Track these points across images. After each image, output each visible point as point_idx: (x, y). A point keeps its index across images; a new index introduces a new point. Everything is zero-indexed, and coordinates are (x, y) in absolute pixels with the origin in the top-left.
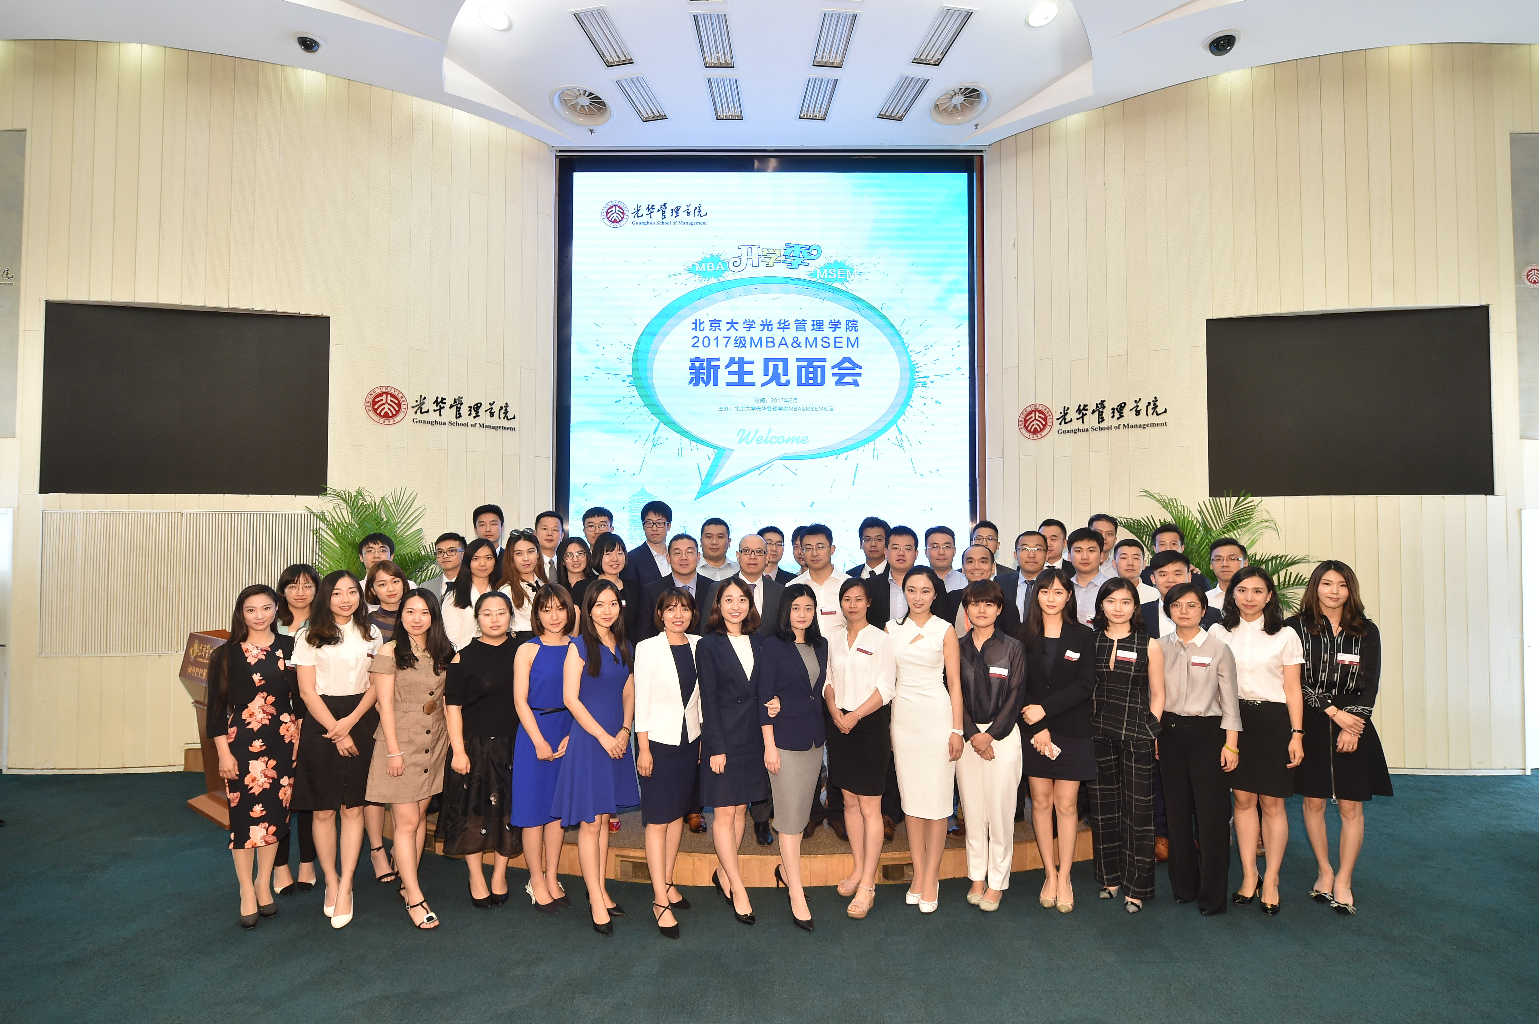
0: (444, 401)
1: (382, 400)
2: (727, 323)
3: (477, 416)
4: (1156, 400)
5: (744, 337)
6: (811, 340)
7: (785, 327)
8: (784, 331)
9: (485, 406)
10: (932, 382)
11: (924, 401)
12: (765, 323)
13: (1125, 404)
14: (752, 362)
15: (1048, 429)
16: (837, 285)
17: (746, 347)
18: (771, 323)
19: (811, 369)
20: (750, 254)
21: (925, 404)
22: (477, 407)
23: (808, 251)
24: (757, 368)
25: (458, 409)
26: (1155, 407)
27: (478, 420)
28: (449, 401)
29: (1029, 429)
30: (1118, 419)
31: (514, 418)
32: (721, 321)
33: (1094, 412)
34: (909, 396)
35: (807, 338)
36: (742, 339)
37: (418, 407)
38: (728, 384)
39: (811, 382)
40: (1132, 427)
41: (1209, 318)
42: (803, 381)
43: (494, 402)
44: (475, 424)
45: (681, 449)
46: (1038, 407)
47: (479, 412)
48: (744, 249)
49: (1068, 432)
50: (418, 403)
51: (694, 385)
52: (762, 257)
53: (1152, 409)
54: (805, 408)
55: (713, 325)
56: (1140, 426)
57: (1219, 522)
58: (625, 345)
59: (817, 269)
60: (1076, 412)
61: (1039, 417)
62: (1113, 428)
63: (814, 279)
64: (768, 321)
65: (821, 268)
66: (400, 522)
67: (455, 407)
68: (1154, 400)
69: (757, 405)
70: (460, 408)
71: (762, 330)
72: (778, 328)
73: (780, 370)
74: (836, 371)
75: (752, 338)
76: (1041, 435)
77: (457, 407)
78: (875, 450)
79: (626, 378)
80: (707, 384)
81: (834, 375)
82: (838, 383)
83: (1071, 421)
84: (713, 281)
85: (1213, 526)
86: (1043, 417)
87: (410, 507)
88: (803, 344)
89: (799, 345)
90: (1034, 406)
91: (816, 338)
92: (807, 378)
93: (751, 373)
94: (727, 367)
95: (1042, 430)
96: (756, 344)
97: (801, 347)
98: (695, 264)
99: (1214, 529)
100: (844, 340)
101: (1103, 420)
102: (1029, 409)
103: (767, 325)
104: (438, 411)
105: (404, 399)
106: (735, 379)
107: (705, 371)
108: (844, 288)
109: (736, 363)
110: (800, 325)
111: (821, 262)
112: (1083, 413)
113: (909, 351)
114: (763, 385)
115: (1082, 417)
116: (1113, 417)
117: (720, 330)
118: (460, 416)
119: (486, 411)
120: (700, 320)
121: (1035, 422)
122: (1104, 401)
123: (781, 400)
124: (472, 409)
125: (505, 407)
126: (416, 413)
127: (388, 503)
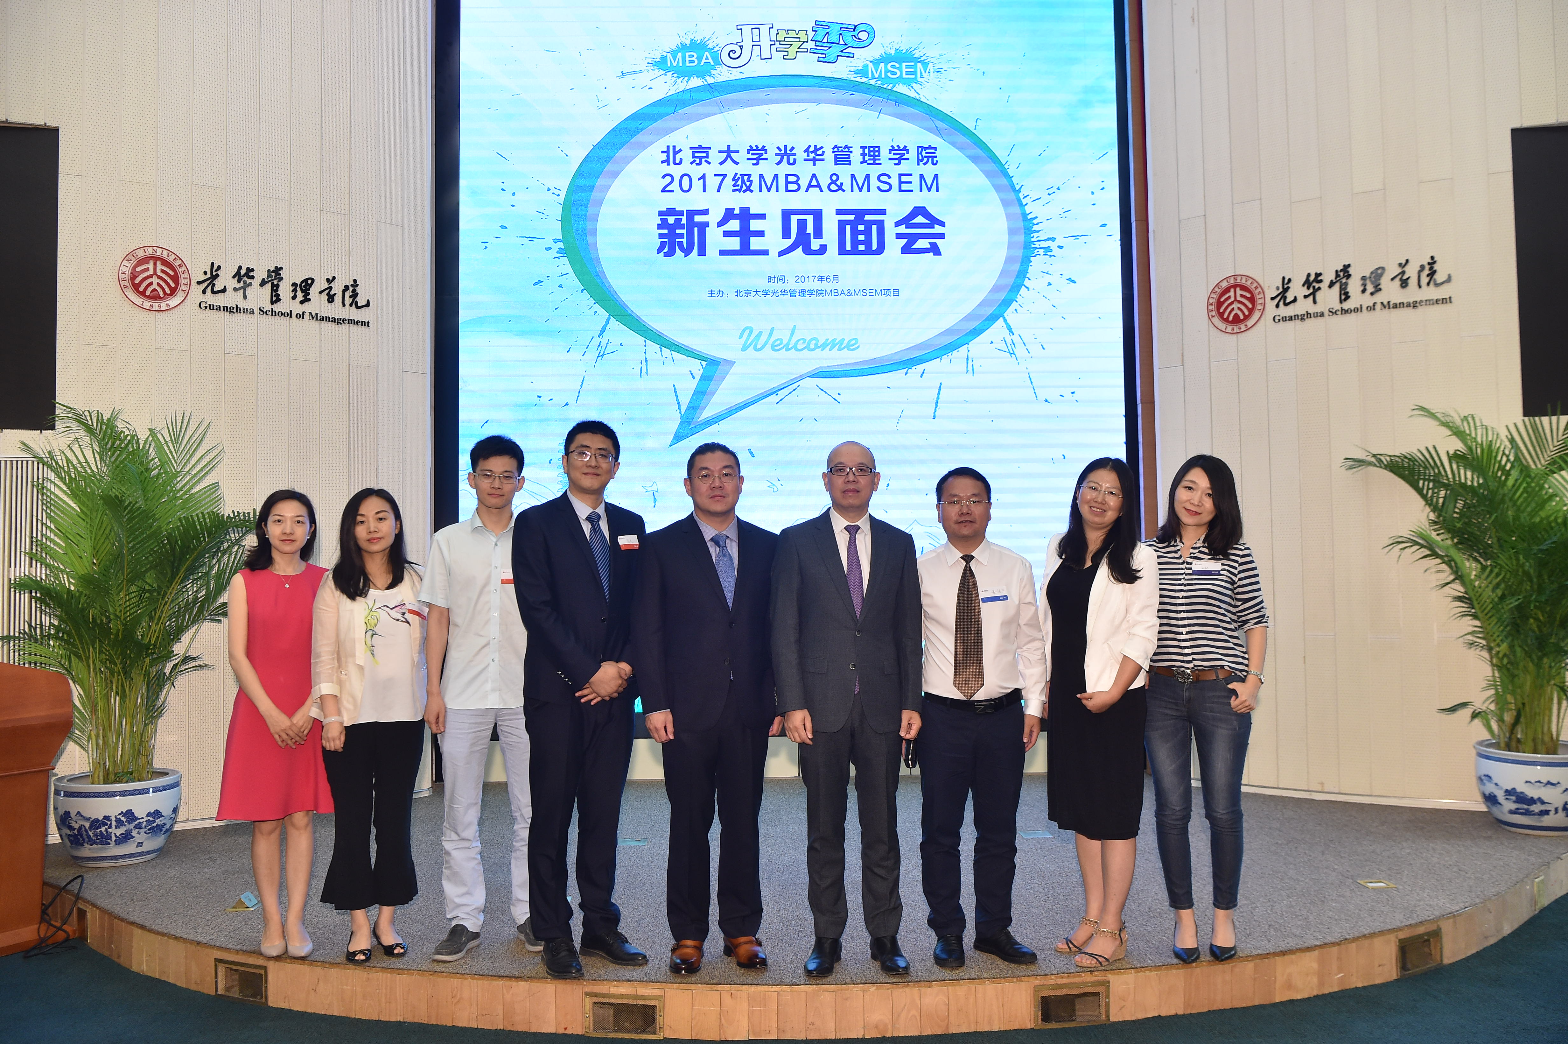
0: (251, 274)
1: (148, 269)
2: (720, 152)
3: (306, 300)
4: (1433, 262)
5: (750, 175)
6: (860, 180)
7: (817, 157)
8: (814, 164)
9: (320, 284)
10: (1061, 247)
11: (1048, 278)
12: (783, 152)
13: (1383, 268)
14: (762, 216)
15: (1256, 315)
16: (901, 88)
17: (752, 191)
18: (793, 152)
19: (861, 227)
20: (756, 38)
21: (1050, 284)
22: (306, 285)
23: (853, 33)
24: (772, 226)
25: (275, 288)
26: (1432, 273)
27: (307, 307)
28: (260, 274)
29: (1225, 316)
30: (1372, 294)
31: (368, 305)
32: (710, 148)
33: (1332, 284)
34: (1022, 274)
35: (853, 176)
36: (746, 178)
37: (208, 282)
38: (723, 253)
39: (862, 247)
40: (1395, 306)
41: (1517, 125)
42: (848, 248)
43: (334, 278)
44: (304, 313)
45: (646, 361)
46: (1239, 281)
47: (309, 294)
48: (747, 30)
49: (1291, 319)
50: (209, 276)
51: (666, 255)
52: (777, 43)
53: (1428, 275)
54: (852, 291)
55: (696, 155)
56: (1408, 305)
57: (1541, 456)
58: (549, 189)
59: (868, 63)
60: (1303, 285)
61: (1242, 296)
62: (1364, 308)
63: (864, 80)
64: (788, 149)
65: (876, 62)
66: (181, 471)
67: (269, 285)
68: (1430, 261)
69: (772, 287)
70: (278, 286)
71: (778, 164)
72: (805, 160)
73: (810, 229)
74: (902, 229)
75: (761, 176)
76: (1246, 326)
77: (273, 284)
78: (970, 360)
79: (552, 245)
80: (687, 252)
81: (899, 236)
82: (906, 250)
83: (1295, 300)
84: (696, 82)
85: (1531, 463)
86: (1249, 295)
87: (198, 445)
88: (847, 186)
89: (840, 188)
90: (1232, 279)
91: (868, 176)
92: (855, 243)
93: (761, 234)
94: (720, 224)
95: (1247, 318)
96: (770, 185)
97: (844, 191)
98: (665, 54)
99: (1533, 467)
100: (915, 179)
101: (1347, 297)
102: (1224, 284)
103: (786, 155)
104: (242, 291)
105: (183, 268)
106: (734, 243)
107: (684, 231)
108: (912, 94)
109: (735, 217)
110: (842, 155)
111: (873, 52)
112: (1314, 287)
113: (1022, 197)
114: (781, 254)
115: (1313, 294)
116: (1364, 291)
117: (709, 163)
118: (278, 300)
119: (321, 292)
120: (674, 147)
121: (1236, 305)
122: (1349, 266)
123: (811, 278)
124: (298, 289)
125: (352, 285)
126: (204, 292)
127: (163, 441)
